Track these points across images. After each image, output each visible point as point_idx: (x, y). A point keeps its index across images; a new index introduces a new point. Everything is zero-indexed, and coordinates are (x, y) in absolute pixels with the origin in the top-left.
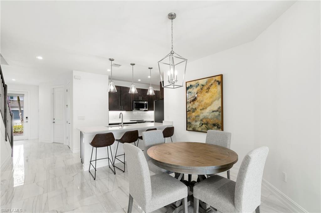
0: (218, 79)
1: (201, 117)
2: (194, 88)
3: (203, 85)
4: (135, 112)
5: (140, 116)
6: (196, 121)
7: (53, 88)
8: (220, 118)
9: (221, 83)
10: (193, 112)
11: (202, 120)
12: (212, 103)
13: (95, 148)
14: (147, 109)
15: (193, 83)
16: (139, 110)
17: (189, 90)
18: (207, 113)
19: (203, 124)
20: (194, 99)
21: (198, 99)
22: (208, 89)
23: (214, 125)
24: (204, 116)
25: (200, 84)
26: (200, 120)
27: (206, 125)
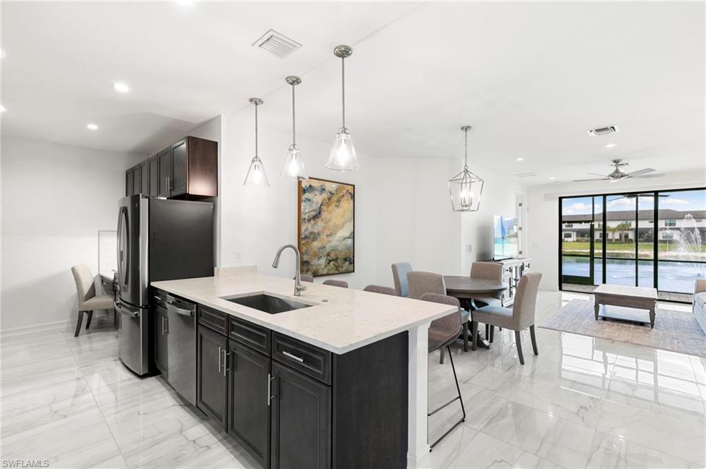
0: (349, 189)
1: (328, 249)
2: (317, 193)
3: (331, 193)
8: (352, 248)
9: (352, 196)
12: (343, 225)
15: (315, 184)
17: (306, 195)
18: (337, 241)
19: (330, 261)
20: (316, 215)
21: (324, 215)
22: (339, 201)
23: (345, 260)
24: (332, 246)
25: (326, 189)
26: (325, 253)
27: (334, 262)
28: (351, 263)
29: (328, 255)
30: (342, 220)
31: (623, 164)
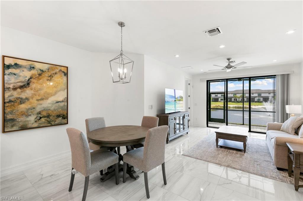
0: (64, 70)
1: (38, 109)
2: (25, 70)
3: (42, 71)
6: (28, 116)
9: (66, 74)
10: (21, 104)
12: (56, 93)
15: (21, 63)
17: (8, 70)
18: (49, 104)
19: (41, 118)
20: (24, 85)
21: (33, 85)
22: (51, 76)
23: (58, 116)
24: (43, 107)
25: (36, 67)
26: (36, 112)
27: (46, 118)
28: (65, 118)
29: (39, 113)
30: (55, 90)
31: (232, 62)
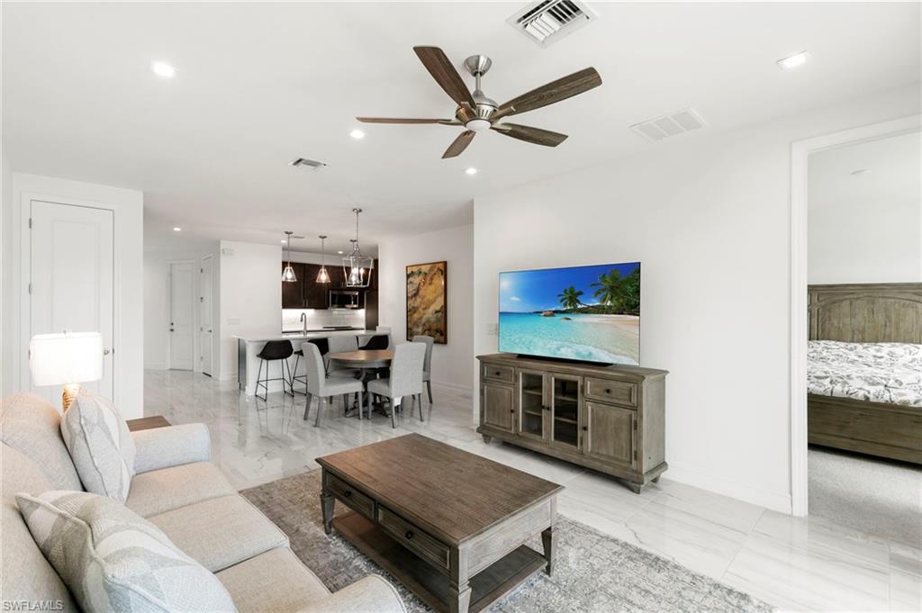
0: (441, 266)
1: (424, 320)
2: (416, 276)
3: (426, 274)
4: (337, 312)
5: (343, 319)
6: (418, 326)
7: (171, 265)
8: (443, 321)
9: (444, 272)
10: (415, 312)
11: (424, 325)
12: (435, 300)
13: (265, 361)
14: (355, 306)
15: (415, 269)
16: (344, 307)
17: (410, 279)
20: (416, 293)
21: (421, 292)
22: (432, 279)
24: (426, 318)
25: (422, 271)
28: (445, 336)
30: (434, 295)
